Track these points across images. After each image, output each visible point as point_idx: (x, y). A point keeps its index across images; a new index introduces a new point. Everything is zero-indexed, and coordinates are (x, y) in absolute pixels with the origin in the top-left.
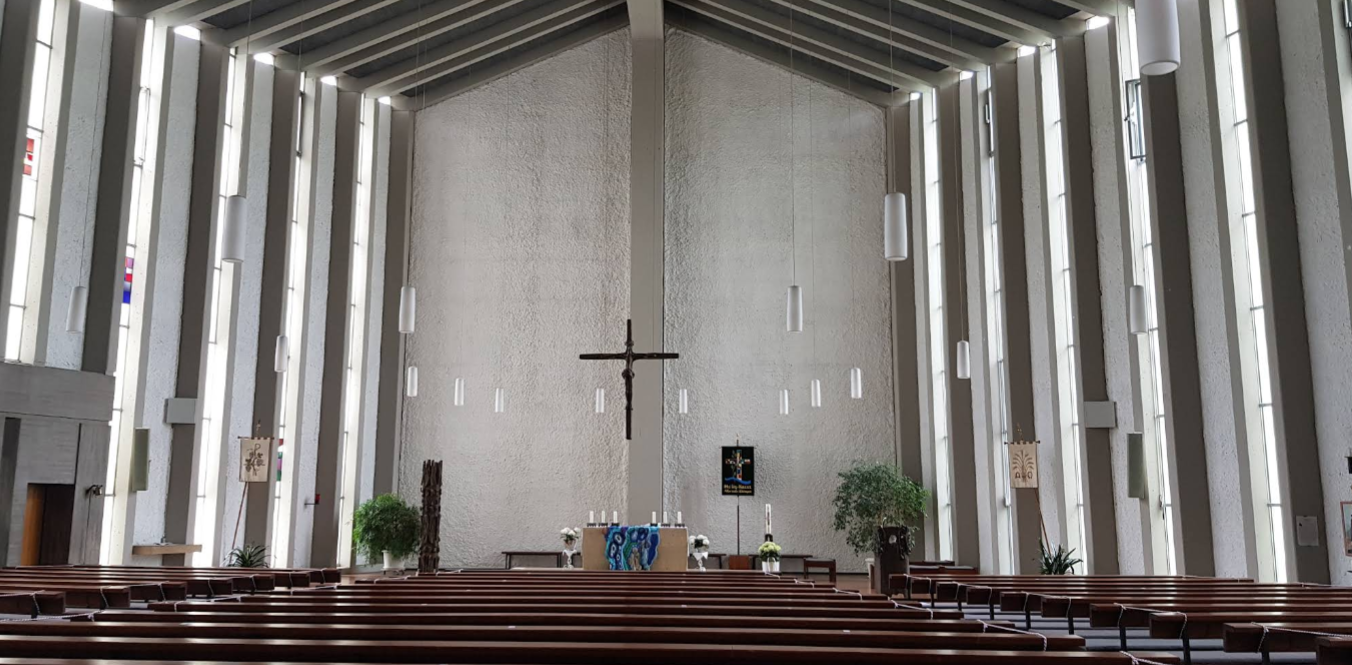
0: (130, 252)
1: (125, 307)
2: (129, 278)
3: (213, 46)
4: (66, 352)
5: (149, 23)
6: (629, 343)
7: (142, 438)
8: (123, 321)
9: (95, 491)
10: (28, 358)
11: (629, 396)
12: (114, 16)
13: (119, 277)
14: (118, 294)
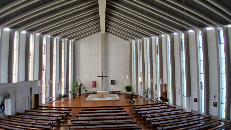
0: (43, 65)
1: (43, 71)
2: (43, 68)
3: (52, 38)
4: (37, 78)
5: (44, 36)
6: (103, 75)
7: (46, 87)
8: (43, 73)
9: (41, 94)
10: (32, 80)
11: (103, 81)
12: (40, 36)
13: (42, 68)
14: (42, 70)
